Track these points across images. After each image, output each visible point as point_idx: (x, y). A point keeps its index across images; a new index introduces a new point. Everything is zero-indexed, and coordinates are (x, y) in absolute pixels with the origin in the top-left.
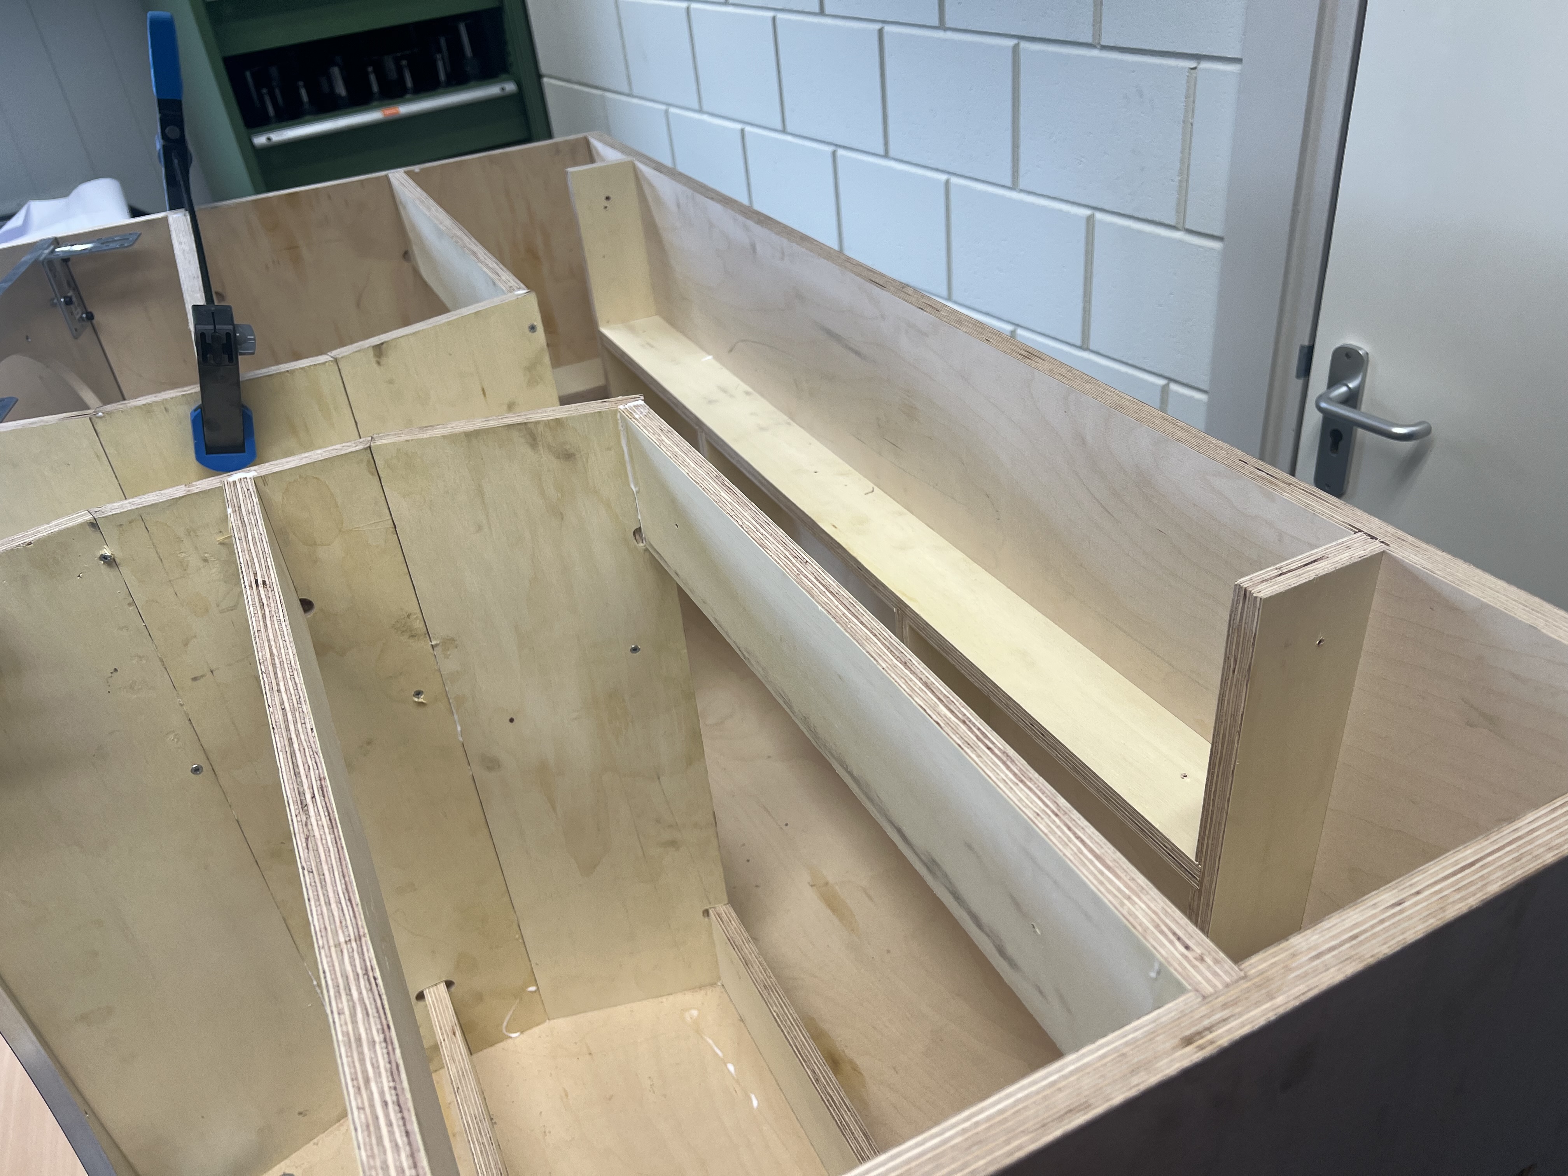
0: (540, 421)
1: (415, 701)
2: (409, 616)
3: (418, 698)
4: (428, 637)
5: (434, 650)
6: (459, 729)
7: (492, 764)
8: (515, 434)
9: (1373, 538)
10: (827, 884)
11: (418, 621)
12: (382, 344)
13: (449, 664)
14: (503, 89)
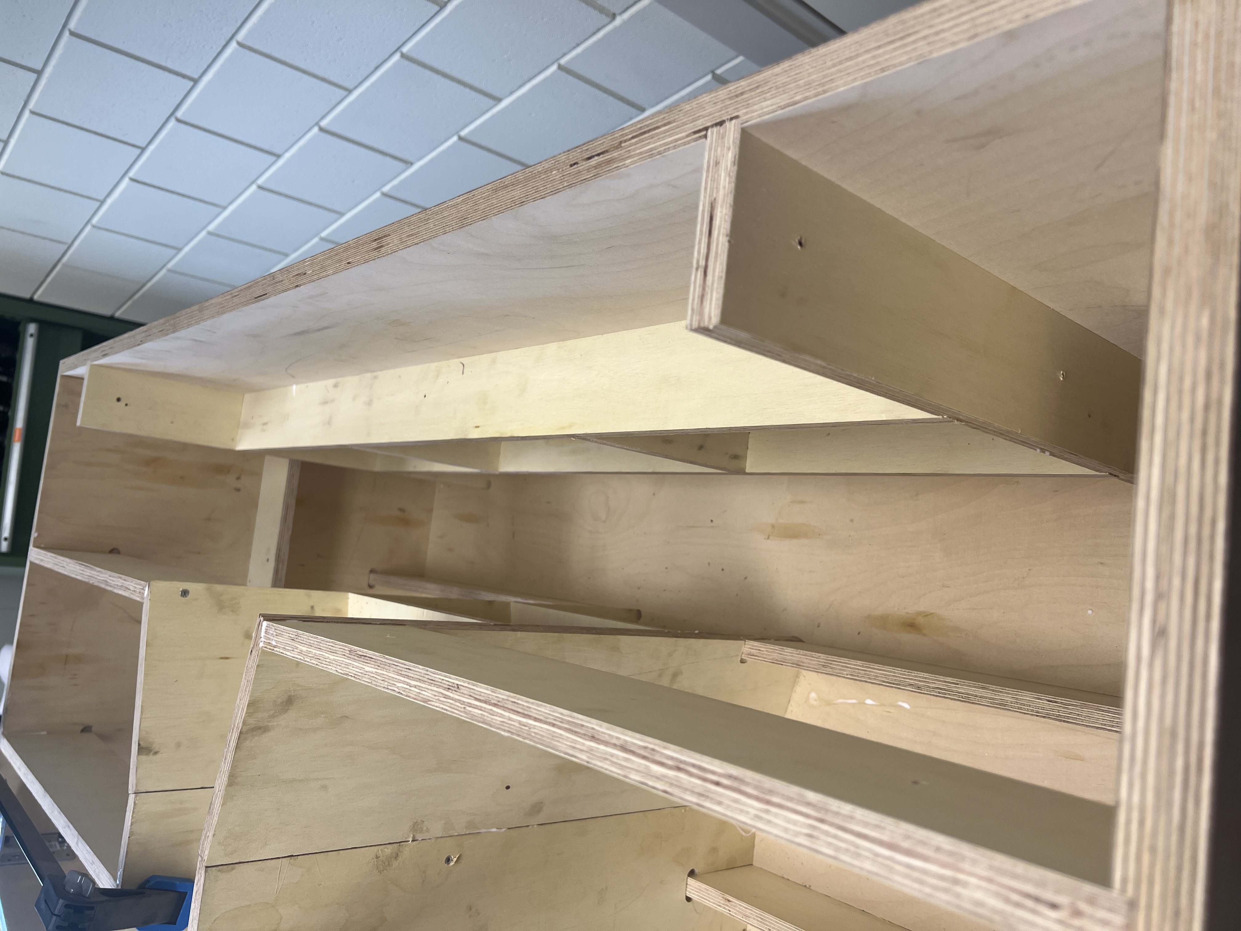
0: (244, 720)
1: (453, 865)
2: (377, 857)
3: (452, 860)
4: (403, 843)
5: (417, 840)
6: (494, 830)
7: (537, 808)
8: (248, 743)
9: (721, 123)
10: (773, 526)
11: (386, 850)
12: (139, 744)
13: (436, 829)
14: (32, 335)
